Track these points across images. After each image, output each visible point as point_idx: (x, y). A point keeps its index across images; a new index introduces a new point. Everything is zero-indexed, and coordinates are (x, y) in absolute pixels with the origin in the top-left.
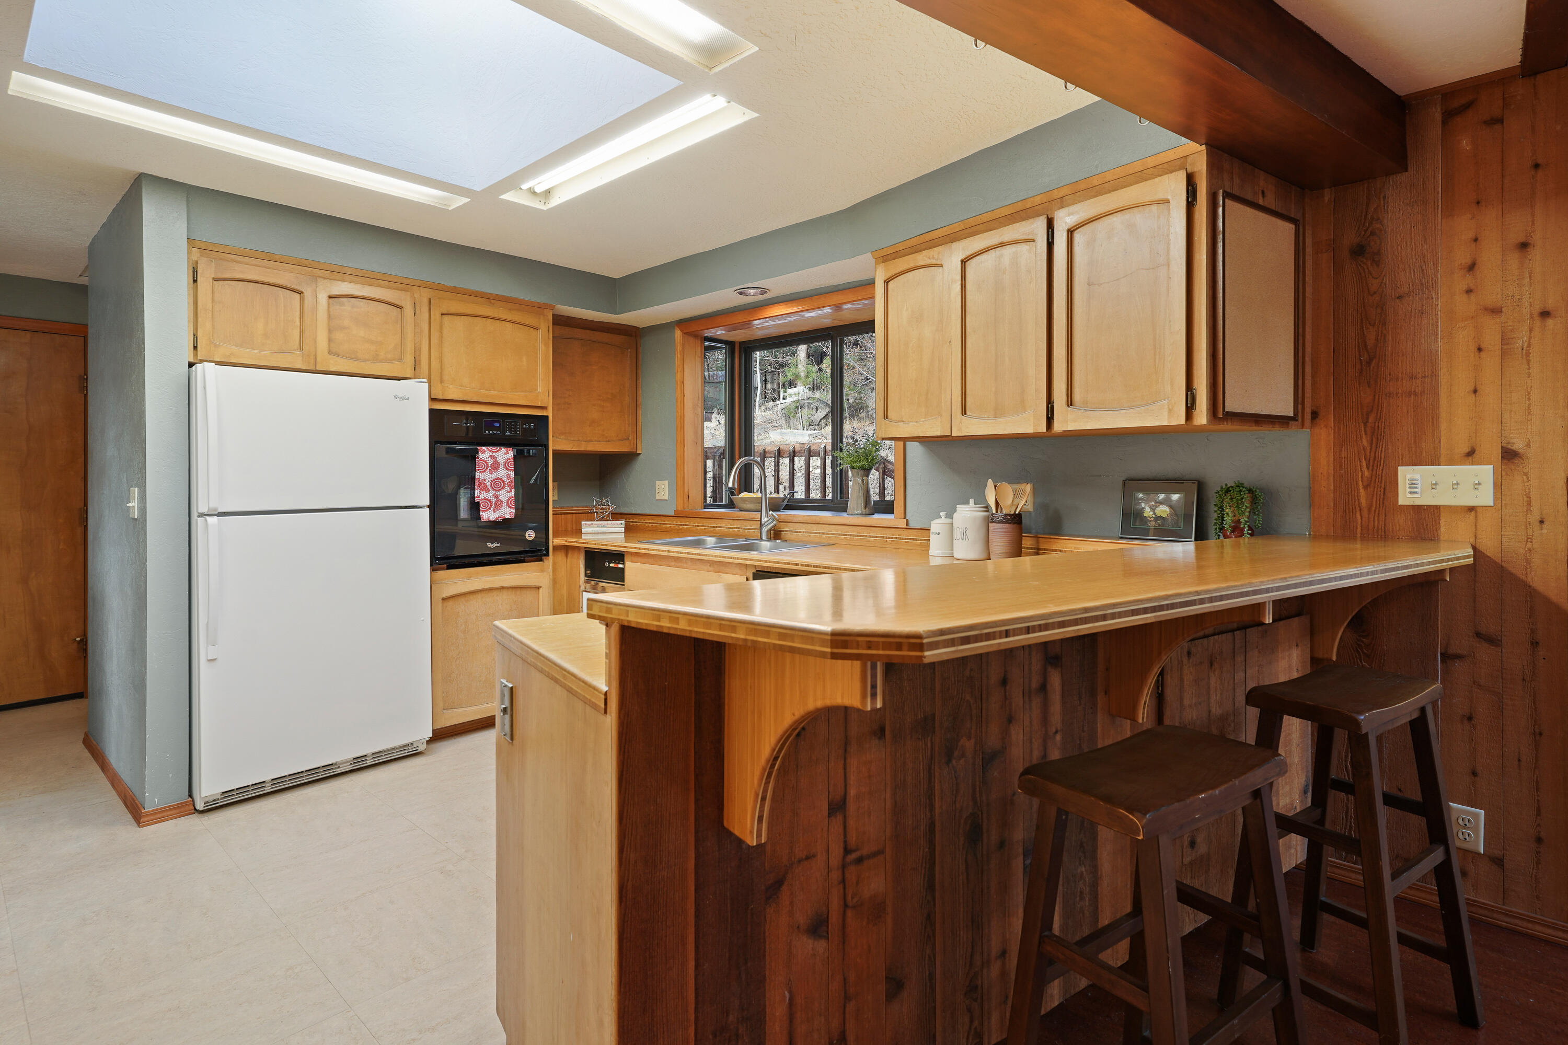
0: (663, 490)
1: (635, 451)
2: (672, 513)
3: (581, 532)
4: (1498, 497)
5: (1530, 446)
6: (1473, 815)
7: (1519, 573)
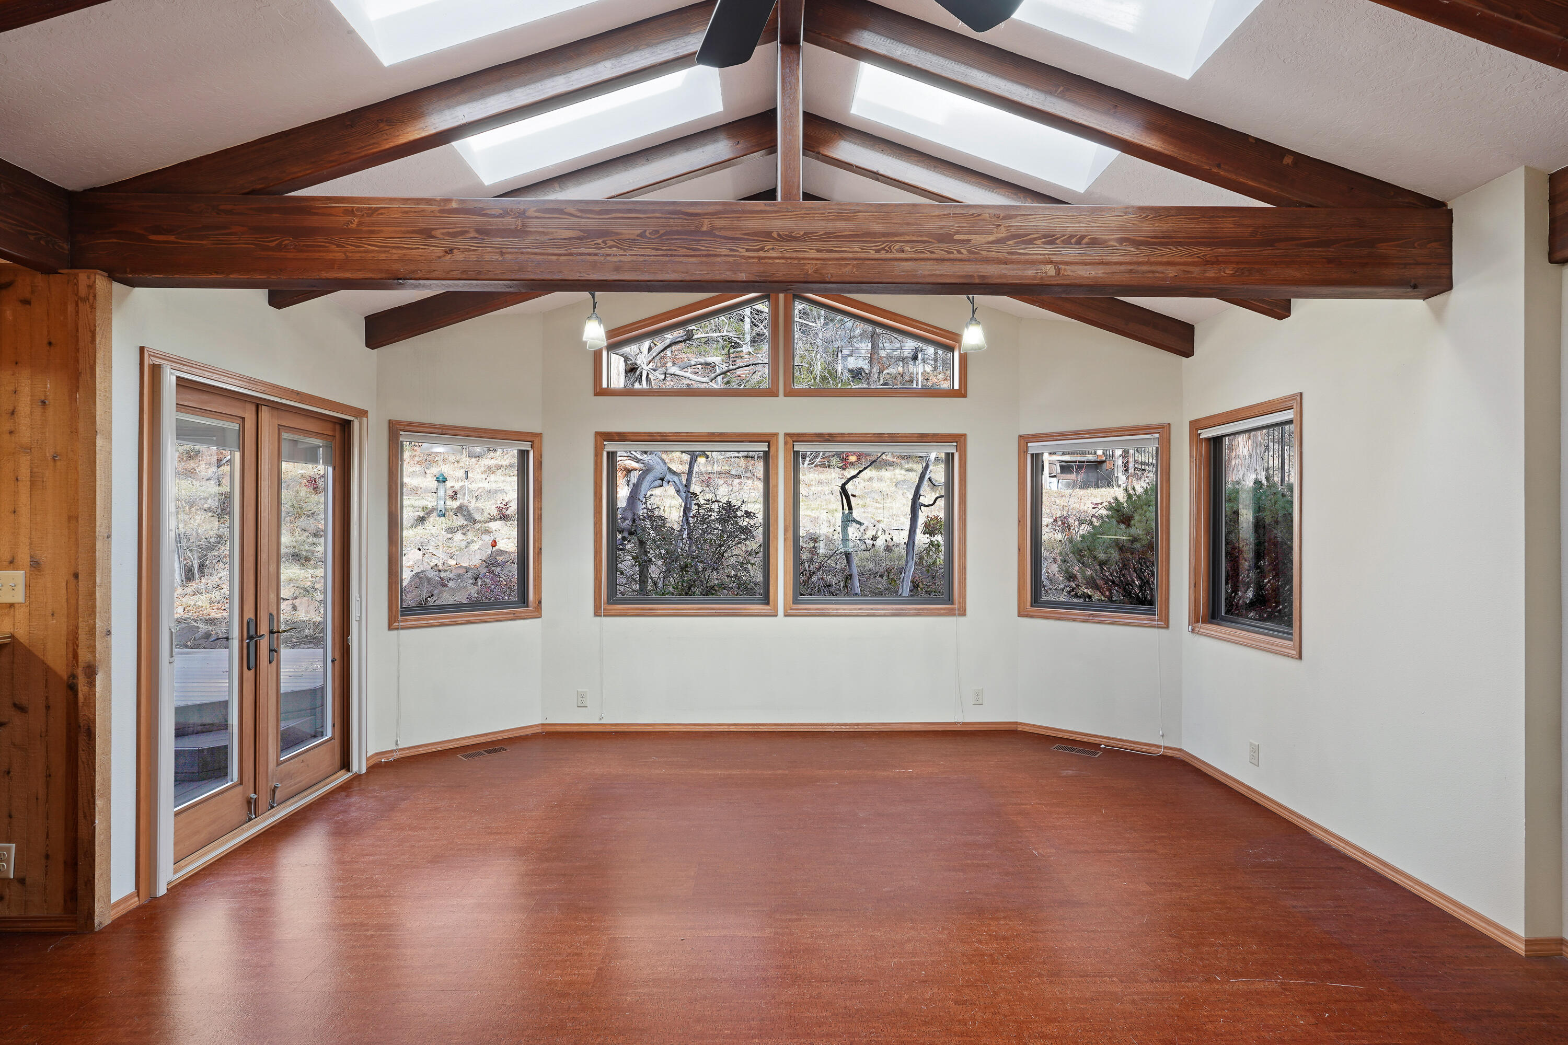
4: (28, 596)
5: (45, 556)
6: (8, 850)
7: (39, 654)
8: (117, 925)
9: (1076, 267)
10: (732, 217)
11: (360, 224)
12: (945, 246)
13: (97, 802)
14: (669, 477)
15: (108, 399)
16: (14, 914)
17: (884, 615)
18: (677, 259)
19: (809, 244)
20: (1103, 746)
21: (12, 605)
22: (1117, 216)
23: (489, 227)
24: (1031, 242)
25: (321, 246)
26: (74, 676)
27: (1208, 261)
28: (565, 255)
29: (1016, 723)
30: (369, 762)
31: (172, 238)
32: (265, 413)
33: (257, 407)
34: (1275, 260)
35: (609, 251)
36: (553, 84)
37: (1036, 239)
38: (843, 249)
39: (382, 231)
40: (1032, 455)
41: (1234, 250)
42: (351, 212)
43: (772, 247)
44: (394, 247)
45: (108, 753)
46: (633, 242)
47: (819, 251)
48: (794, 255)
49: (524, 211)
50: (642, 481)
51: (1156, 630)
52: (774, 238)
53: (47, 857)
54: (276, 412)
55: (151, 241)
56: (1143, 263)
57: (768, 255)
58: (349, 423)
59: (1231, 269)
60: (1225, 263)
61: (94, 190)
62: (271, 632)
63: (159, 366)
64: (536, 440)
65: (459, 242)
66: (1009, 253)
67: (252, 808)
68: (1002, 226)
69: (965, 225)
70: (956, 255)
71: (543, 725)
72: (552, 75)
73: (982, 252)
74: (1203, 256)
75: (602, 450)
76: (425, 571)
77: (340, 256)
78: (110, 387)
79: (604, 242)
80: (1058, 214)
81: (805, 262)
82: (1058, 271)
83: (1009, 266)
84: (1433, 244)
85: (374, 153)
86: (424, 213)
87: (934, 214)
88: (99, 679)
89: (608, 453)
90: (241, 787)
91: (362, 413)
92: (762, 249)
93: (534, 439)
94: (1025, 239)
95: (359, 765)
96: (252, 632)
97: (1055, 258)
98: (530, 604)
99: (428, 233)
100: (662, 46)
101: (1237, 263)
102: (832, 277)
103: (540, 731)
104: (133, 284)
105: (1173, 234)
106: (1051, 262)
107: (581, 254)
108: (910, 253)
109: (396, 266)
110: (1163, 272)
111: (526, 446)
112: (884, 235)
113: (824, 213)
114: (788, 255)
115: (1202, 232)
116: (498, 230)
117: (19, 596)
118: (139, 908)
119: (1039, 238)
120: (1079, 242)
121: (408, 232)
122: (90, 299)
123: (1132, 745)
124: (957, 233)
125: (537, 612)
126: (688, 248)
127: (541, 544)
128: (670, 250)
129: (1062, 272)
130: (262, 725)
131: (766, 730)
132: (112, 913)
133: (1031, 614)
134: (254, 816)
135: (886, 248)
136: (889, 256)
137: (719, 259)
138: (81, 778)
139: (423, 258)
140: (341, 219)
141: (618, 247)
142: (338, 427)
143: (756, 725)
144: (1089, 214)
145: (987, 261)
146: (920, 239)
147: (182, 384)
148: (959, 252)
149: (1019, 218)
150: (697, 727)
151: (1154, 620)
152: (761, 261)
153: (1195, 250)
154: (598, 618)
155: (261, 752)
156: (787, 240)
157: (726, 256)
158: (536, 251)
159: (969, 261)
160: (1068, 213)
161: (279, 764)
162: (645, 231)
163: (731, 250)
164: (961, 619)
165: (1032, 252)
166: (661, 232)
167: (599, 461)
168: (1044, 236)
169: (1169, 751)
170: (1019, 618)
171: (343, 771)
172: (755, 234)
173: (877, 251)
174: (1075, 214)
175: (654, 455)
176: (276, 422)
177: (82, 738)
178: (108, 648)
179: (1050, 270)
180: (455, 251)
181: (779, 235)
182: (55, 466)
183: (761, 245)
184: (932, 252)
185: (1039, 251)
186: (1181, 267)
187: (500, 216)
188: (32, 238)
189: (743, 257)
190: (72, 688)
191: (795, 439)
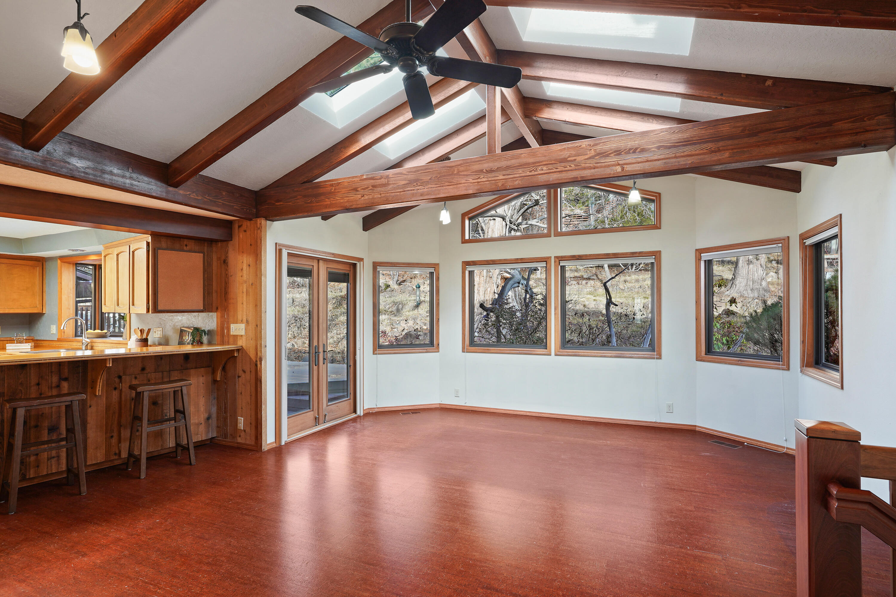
0: (54, 329)
1: (41, 312)
2: (56, 340)
3: (6, 349)
4: (245, 333)
5: (250, 319)
6: (241, 419)
7: (248, 353)
8: (269, 451)
9: (633, 165)
10: (467, 166)
11: (335, 189)
12: (563, 164)
13: (262, 406)
14: (522, 281)
15: (266, 263)
16: (243, 442)
17: (611, 357)
18: (445, 187)
19: (499, 173)
20: (746, 444)
21: (242, 336)
22: (656, 134)
23: (376, 184)
24: (608, 156)
25: (323, 200)
26: (256, 361)
27: (713, 151)
28: (403, 192)
29: (695, 426)
30: (364, 412)
31: (282, 203)
32: (321, 263)
33: (318, 260)
34: (758, 144)
35: (418, 188)
36: (398, 120)
37: (610, 154)
38: (515, 173)
39: (342, 191)
40: (705, 261)
41: (730, 142)
42: (332, 185)
43: (483, 176)
44: (345, 197)
45: (266, 389)
46: (427, 183)
47: (504, 175)
48: (493, 179)
49: (388, 175)
50: (507, 284)
51: (781, 371)
52: (485, 173)
53: (251, 424)
54: (326, 262)
55: (276, 205)
56: (672, 158)
57: (482, 180)
58: (355, 264)
59: (728, 154)
60: (724, 150)
61: (262, 189)
62: (324, 351)
63: (281, 249)
64: (436, 267)
65: (366, 192)
66: (596, 163)
67: (317, 421)
68: (592, 150)
69: (573, 152)
70: (569, 168)
71: (440, 404)
72: (398, 117)
73: (582, 165)
74: (710, 148)
75: (465, 270)
76: (411, 331)
77: (329, 203)
78: (266, 259)
79: (417, 184)
80: (623, 139)
81: (498, 181)
82: (623, 169)
83: (596, 170)
84: (880, 117)
85: (340, 161)
86: (355, 182)
87: (557, 149)
88: (263, 362)
89: (469, 271)
90: (312, 412)
91: (361, 260)
92: (479, 178)
93: (436, 266)
94: (604, 154)
95: (360, 412)
96: (317, 351)
97: (621, 162)
98: (435, 346)
99: (356, 190)
100: (439, 95)
101: (732, 149)
102: (510, 187)
103: (439, 407)
104: (273, 221)
105: (691, 139)
106: (619, 164)
107: (408, 191)
108: (546, 170)
109: (346, 204)
110: (684, 161)
111: (432, 270)
112: (534, 163)
113: (505, 157)
114: (490, 179)
115: (709, 135)
116: (379, 185)
117: (243, 333)
118: (276, 447)
119: (612, 153)
120: (634, 152)
121: (350, 190)
122: (260, 228)
123: (766, 445)
124: (569, 157)
125: (437, 350)
126: (449, 182)
127: (439, 317)
128: (442, 184)
129: (625, 169)
130: (320, 389)
131: (545, 416)
132: (268, 447)
133: (704, 359)
134: (317, 424)
135: (535, 170)
136: (536, 173)
137: (461, 185)
138: (259, 397)
139: (354, 200)
140: (329, 188)
141: (422, 186)
142: (352, 266)
143: (540, 413)
144: (640, 136)
145: (585, 168)
146: (551, 162)
147: (289, 254)
148: (570, 166)
149: (601, 144)
150: (510, 412)
151: (779, 365)
152: (479, 184)
153: (705, 146)
154: (464, 353)
155: (320, 399)
156: (490, 172)
157: (464, 183)
158: (392, 191)
159: (576, 170)
160: (628, 137)
161: (327, 406)
162: (432, 177)
163: (466, 180)
164: (659, 361)
165: (608, 161)
166: (438, 176)
167: (464, 276)
168: (615, 152)
169: (791, 451)
170: (697, 362)
171: (354, 414)
172: (476, 171)
173: (530, 172)
174: (632, 137)
175: (515, 270)
176: (326, 266)
177: (259, 383)
178: (266, 352)
179: (619, 169)
180: (365, 195)
181: (486, 170)
182: (252, 287)
183: (479, 176)
184: (557, 168)
185: (612, 159)
186: (695, 157)
187: (380, 179)
188: (245, 210)
189: (471, 183)
190: (256, 365)
191: (560, 259)
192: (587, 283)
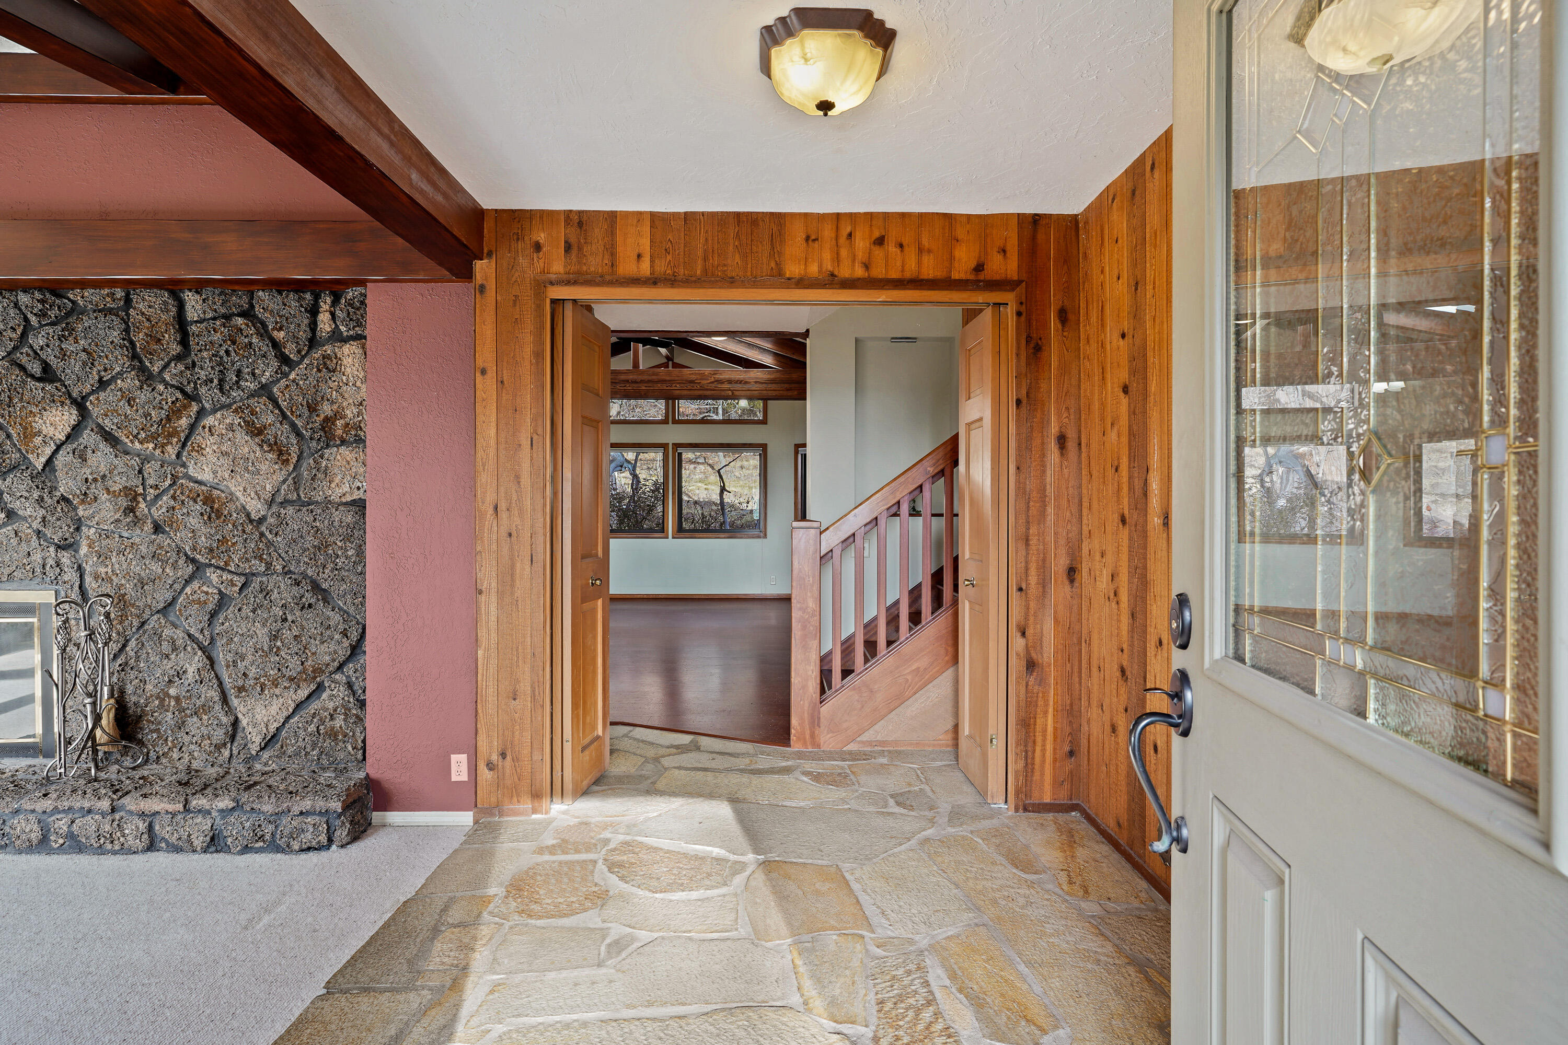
9: (740, 392)
12: (691, 385)
14: (625, 465)
19: (641, 385)
37: (724, 382)
38: (655, 386)
40: (802, 454)
66: (714, 387)
68: (712, 377)
69: (698, 377)
82: (733, 394)
83: (715, 392)
94: (720, 382)
97: (731, 389)
108: (679, 387)
110: (772, 393)
112: (670, 381)
120: (739, 383)
124: (695, 380)
135: (670, 386)
145: (707, 390)
146: (682, 382)
148: (696, 387)
149: (718, 374)
159: (700, 390)
164: (764, 540)
165: (723, 387)
168: (728, 381)
173: (667, 387)
179: (730, 393)
184: (687, 387)
185: (726, 386)
189: (620, 389)
191: (677, 446)
192: (695, 468)
